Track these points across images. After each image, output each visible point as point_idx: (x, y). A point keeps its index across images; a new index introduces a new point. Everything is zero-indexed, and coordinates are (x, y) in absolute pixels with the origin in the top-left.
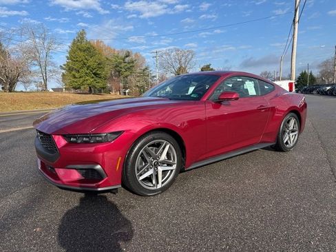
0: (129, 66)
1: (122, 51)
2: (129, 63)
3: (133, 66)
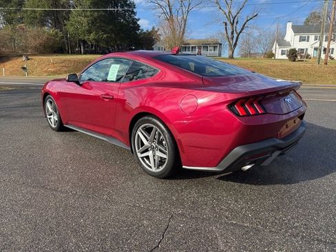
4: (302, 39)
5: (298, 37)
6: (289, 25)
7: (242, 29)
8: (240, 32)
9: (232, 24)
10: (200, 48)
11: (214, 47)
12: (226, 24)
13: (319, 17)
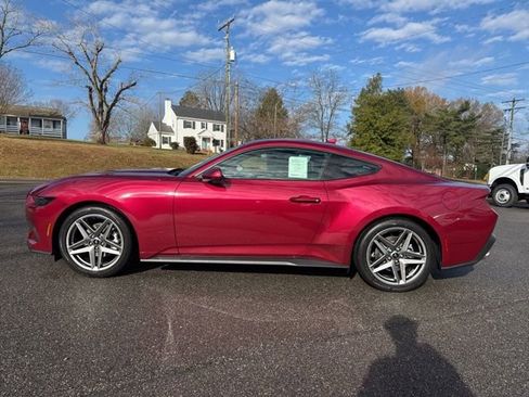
0: (464, 126)
1: (459, 101)
2: (465, 121)
3: (473, 127)
4: (186, 125)
5: (181, 122)
6: (168, 104)
7: (116, 101)
8: (113, 105)
9: (100, 91)
10: (24, 120)
11: (54, 122)
12: (91, 90)
13: (196, 99)
